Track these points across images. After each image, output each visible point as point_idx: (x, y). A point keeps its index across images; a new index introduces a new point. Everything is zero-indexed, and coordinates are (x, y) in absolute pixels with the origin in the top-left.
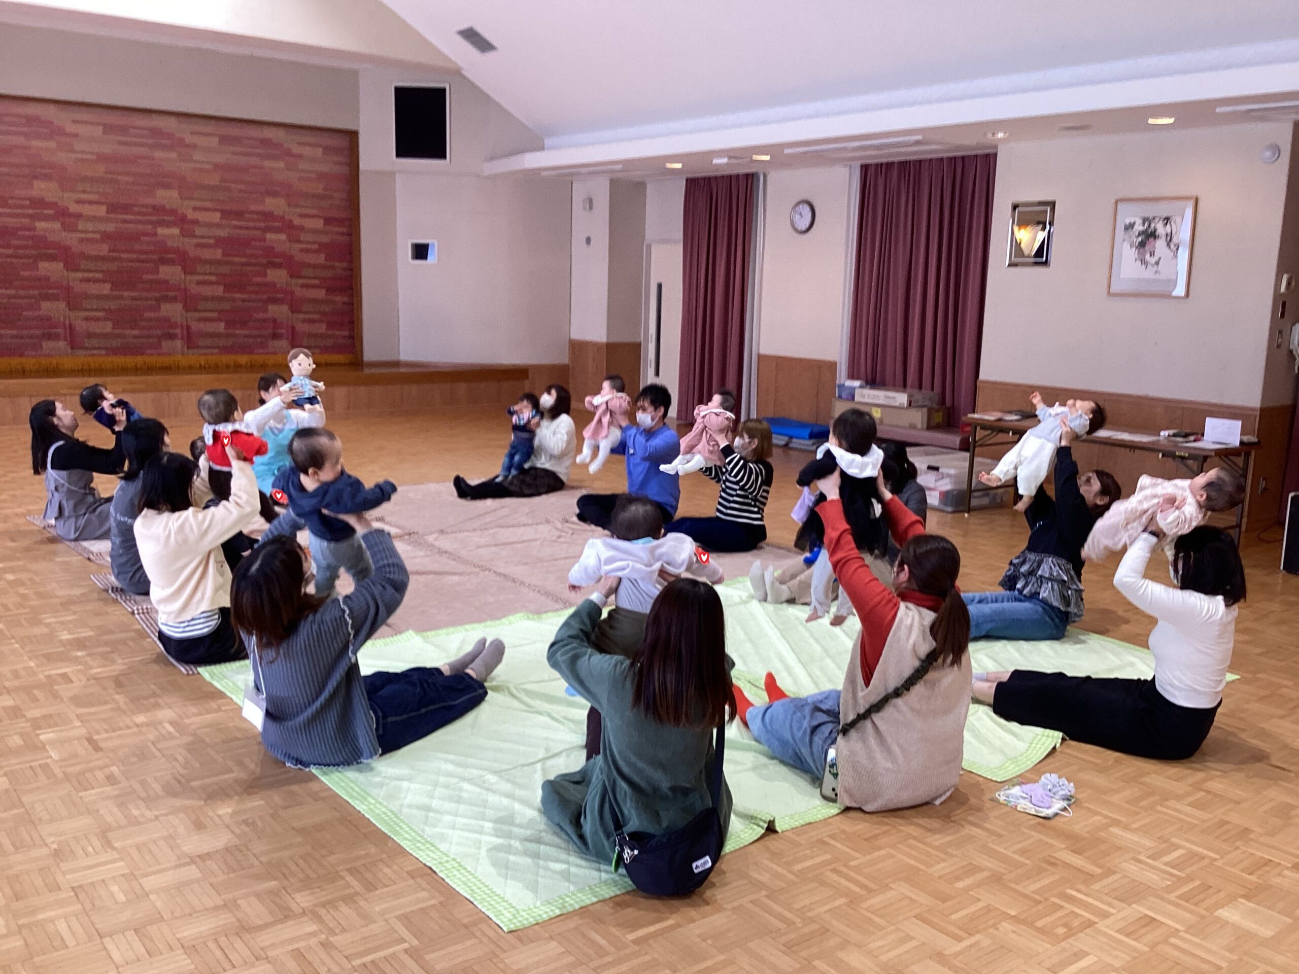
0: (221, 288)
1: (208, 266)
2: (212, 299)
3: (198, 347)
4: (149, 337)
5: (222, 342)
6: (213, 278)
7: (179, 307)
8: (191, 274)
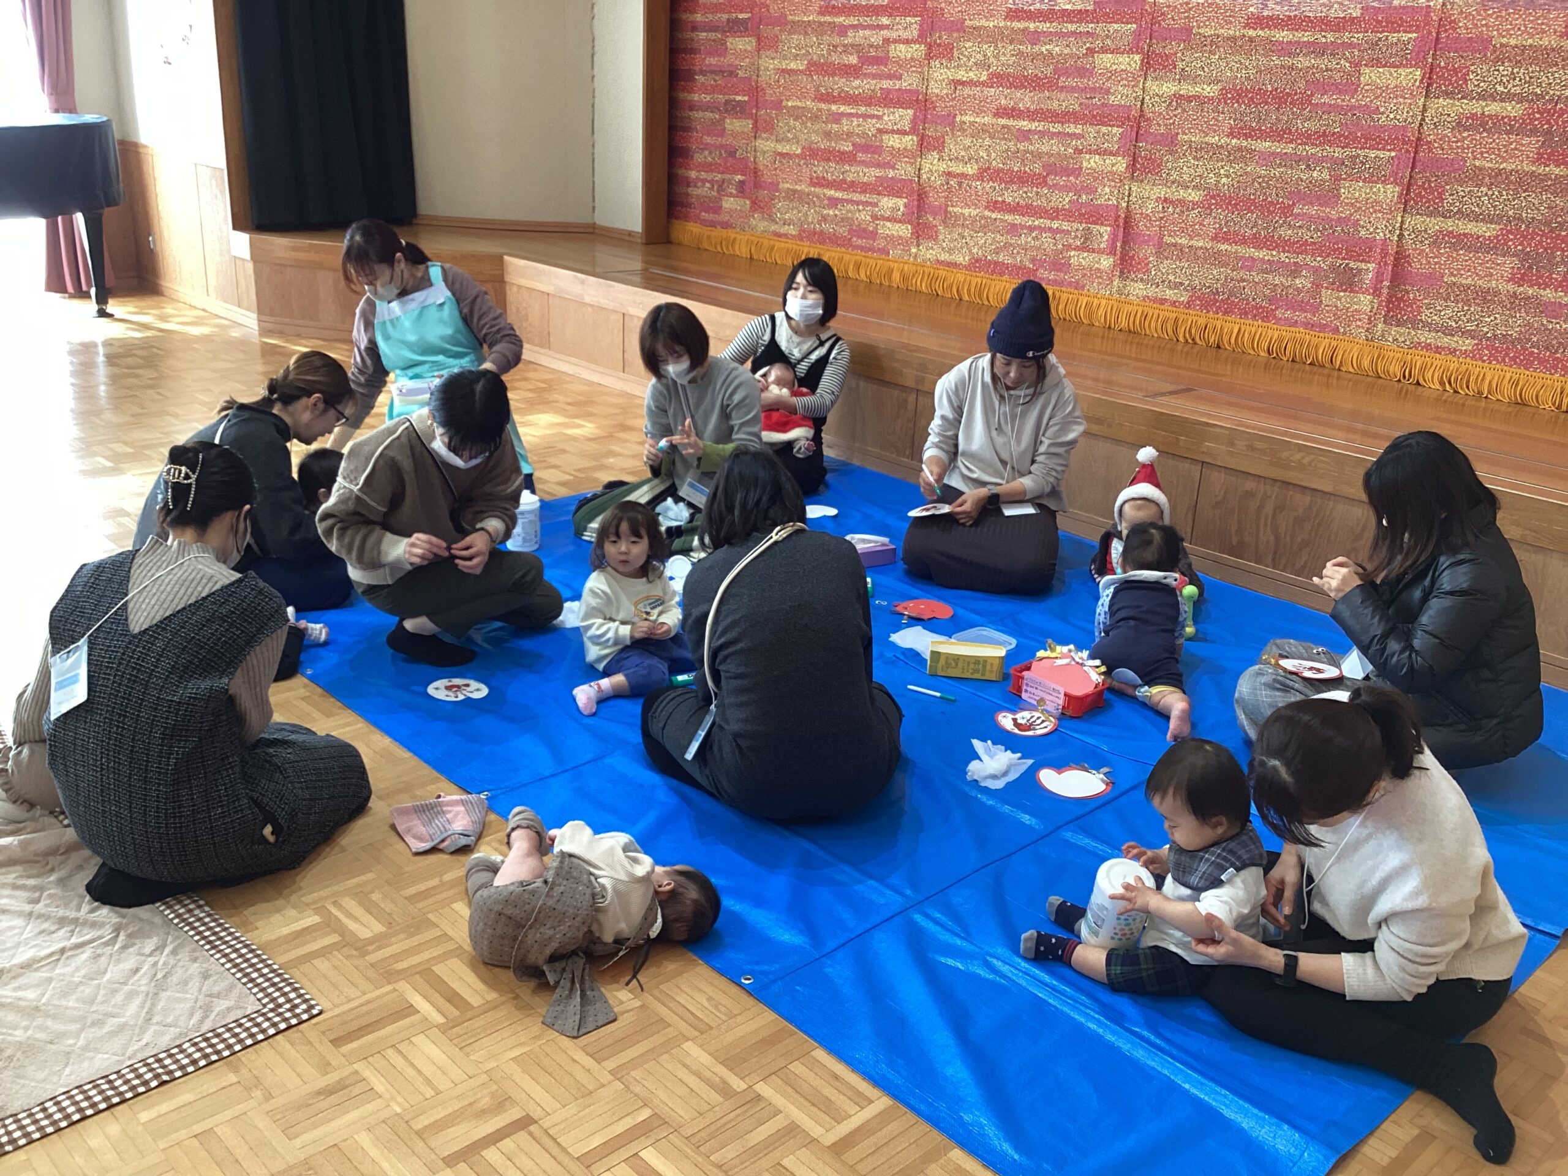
0: (1531, 144)
1: (1505, 69)
2: (1498, 177)
3: (1414, 323)
4: (1295, 271)
5: (1493, 322)
6: (1513, 109)
7: (1390, 192)
8: (1447, 94)
